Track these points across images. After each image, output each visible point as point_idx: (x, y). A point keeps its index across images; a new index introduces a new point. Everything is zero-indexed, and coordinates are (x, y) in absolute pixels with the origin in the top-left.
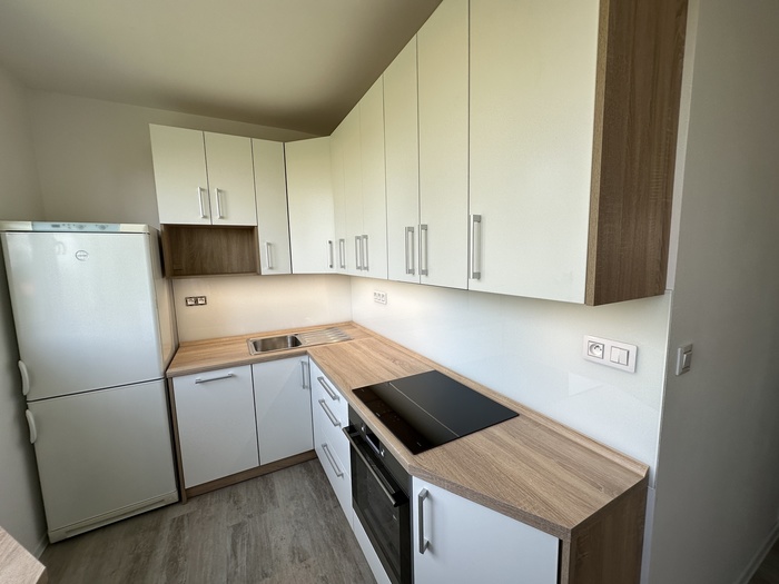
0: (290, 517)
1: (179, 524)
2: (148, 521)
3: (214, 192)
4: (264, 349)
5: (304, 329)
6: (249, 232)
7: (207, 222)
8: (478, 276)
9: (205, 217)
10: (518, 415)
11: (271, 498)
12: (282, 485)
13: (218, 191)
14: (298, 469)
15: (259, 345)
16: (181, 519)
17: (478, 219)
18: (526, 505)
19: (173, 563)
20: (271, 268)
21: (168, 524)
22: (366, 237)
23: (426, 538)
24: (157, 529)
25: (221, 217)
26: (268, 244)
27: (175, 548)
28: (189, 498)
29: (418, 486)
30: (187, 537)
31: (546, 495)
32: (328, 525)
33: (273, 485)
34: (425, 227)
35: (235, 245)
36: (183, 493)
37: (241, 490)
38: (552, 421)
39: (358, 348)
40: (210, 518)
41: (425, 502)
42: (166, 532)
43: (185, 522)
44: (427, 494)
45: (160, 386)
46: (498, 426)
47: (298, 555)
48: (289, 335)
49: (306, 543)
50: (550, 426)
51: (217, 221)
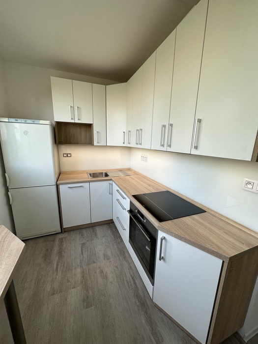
0: (103, 243)
1: (61, 240)
2: (50, 238)
3: (76, 108)
4: (94, 177)
5: (110, 170)
6: (89, 126)
7: (73, 121)
8: (196, 148)
9: (72, 119)
10: (206, 212)
11: (96, 235)
12: (99, 231)
13: (78, 107)
14: (106, 226)
15: (92, 175)
16: (62, 239)
17: (200, 121)
18: (209, 246)
19: (60, 253)
20: (98, 143)
21: (57, 240)
22: (141, 130)
23: (162, 255)
24: (54, 241)
25: (79, 119)
26: (97, 132)
27: (61, 248)
28: (65, 232)
29: (161, 235)
30: (65, 245)
31: (218, 243)
32: (118, 248)
33: (96, 231)
34: (171, 125)
35: (83, 132)
36: (63, 230)
37: (84, 231)
38: (222, 215)
39: (134, 179)
40: (73, 240)
41: (163, 241)
42: (57, 242)
43: (64, 240)
44: (164, 238)
45: (54, 188)
46: (197, 215)
47: (106, 257)
48: (104, 172)
49: (109, 254)
50: (221, 217)
51: (77, 121)
